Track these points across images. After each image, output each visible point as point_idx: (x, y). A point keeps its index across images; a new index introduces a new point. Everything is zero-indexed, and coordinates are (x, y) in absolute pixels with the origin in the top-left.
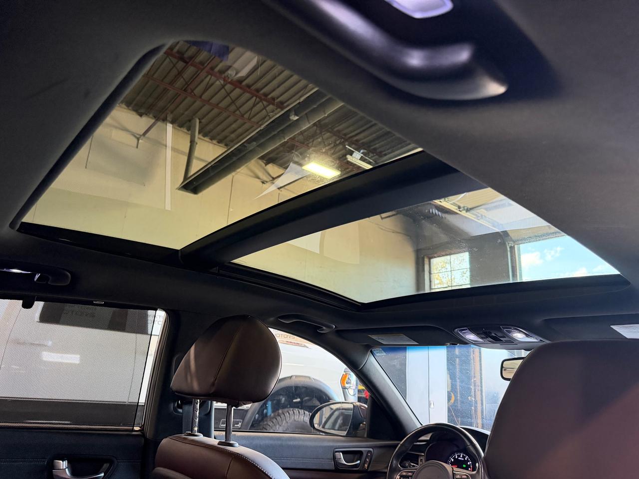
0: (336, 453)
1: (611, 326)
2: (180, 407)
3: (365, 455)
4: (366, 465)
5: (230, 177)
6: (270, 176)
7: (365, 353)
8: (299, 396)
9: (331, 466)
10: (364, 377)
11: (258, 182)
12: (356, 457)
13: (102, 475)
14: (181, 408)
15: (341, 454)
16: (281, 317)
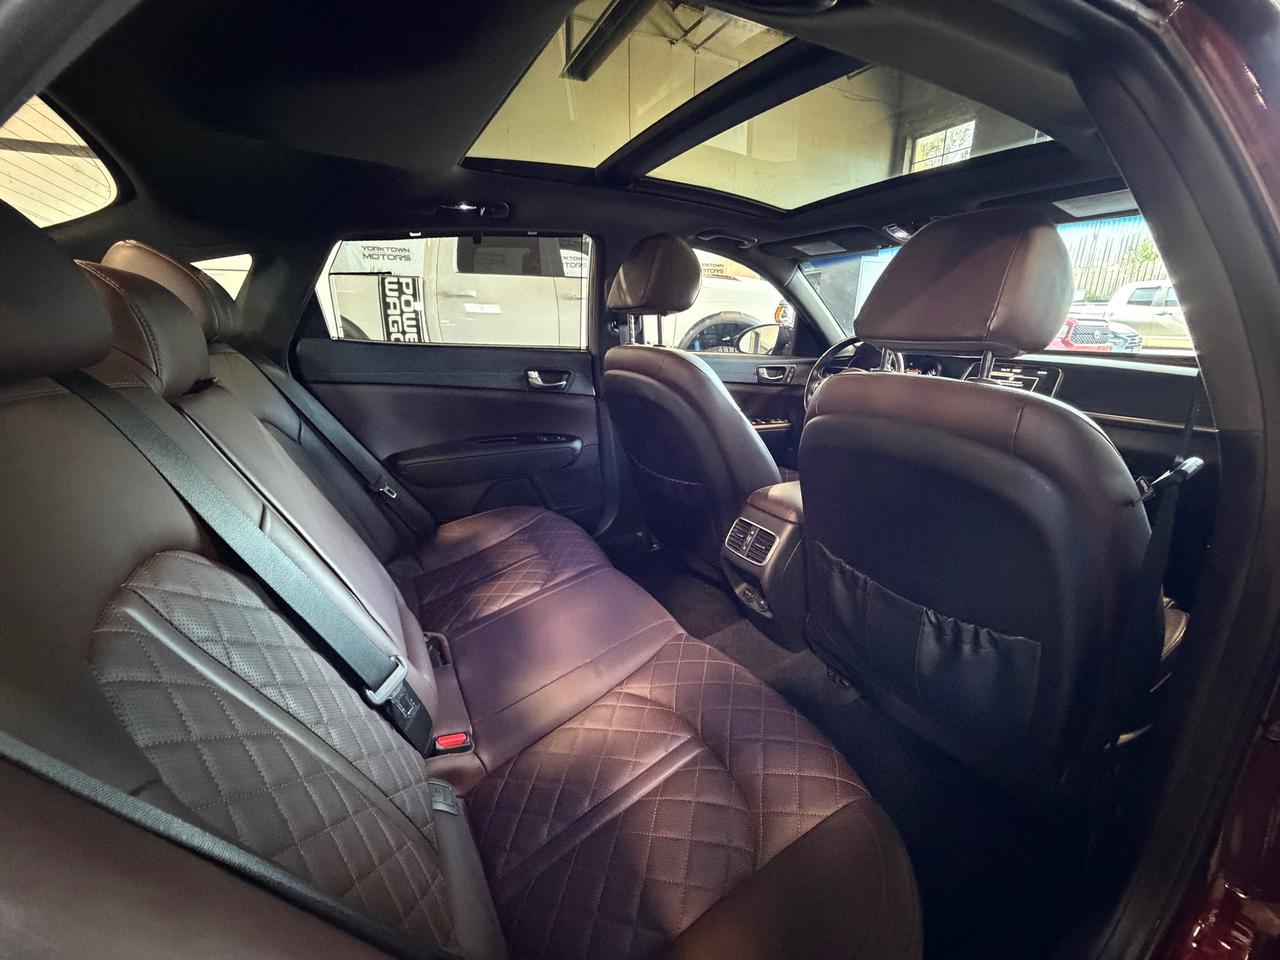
0: (760, 369)
1: (1055, 203)
2: (616, 327)
3: (788, 370)
4: (789, 380)
5: (625, 42)
6: (682, 28)
7: (791, 270)
8: (729, 334)
9: (755, 379)
10: (790, 295)
11: (663, 43)
12: (779, 372)
13: (565, 383)
14: (618, 328)
15: (765, 369)
16: (700, 234)
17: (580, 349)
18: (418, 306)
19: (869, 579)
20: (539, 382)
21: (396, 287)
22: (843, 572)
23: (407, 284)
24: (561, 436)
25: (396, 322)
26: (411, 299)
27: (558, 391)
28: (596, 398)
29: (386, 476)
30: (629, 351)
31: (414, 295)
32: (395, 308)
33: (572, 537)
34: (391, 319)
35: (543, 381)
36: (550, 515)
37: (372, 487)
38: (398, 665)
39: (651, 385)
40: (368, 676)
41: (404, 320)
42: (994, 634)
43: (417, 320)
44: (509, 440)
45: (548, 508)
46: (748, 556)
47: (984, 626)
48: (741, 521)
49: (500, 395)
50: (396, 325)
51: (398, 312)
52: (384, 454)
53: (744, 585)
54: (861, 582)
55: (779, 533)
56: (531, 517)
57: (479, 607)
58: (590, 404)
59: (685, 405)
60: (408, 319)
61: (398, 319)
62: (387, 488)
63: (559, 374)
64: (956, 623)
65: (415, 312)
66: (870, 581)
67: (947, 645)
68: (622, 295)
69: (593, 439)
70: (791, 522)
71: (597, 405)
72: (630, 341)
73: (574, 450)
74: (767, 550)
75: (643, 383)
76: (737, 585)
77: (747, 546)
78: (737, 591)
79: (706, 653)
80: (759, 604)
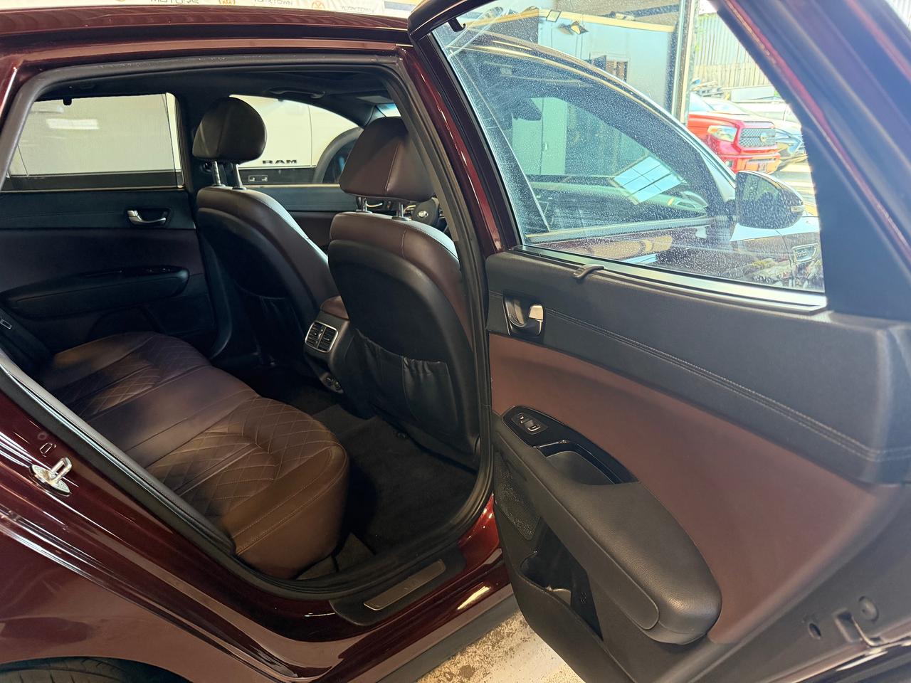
2: (208, 168)
7: (368, 112)
13: (164, 219)
17: (177, 188)
20: (139, 219)
22: (368, 344)
24: (167, 267)
27: (159, 227)
28: (198, 231)
30: (214, 192)
35: (143, 219)
36: (158, 336)
39: (232, 221)
42: (429, 363)
44: (115, 274)
45: (160, 331)
46: (319, 348)
47: (425, 360)
48: (315, 323)
53: (326, 374)
54: (377, 350)
55: (339, 329)
57: (101, 405)
58: (193, 238)
63: (159, 212)
64: (415, 361)
66: (380, 347)
67: (415, 377)
68: (202, 147)
69: (198, 268)
70: (346, 319)
71: (199, 238)
72: (216, 183)
73: (180, 280)
74: (331, 341)
75: (227, 219)
76: (322, 374)
77: (318, 341)
78: (321, 379)
79: (269, 403)
80: (336, 386)
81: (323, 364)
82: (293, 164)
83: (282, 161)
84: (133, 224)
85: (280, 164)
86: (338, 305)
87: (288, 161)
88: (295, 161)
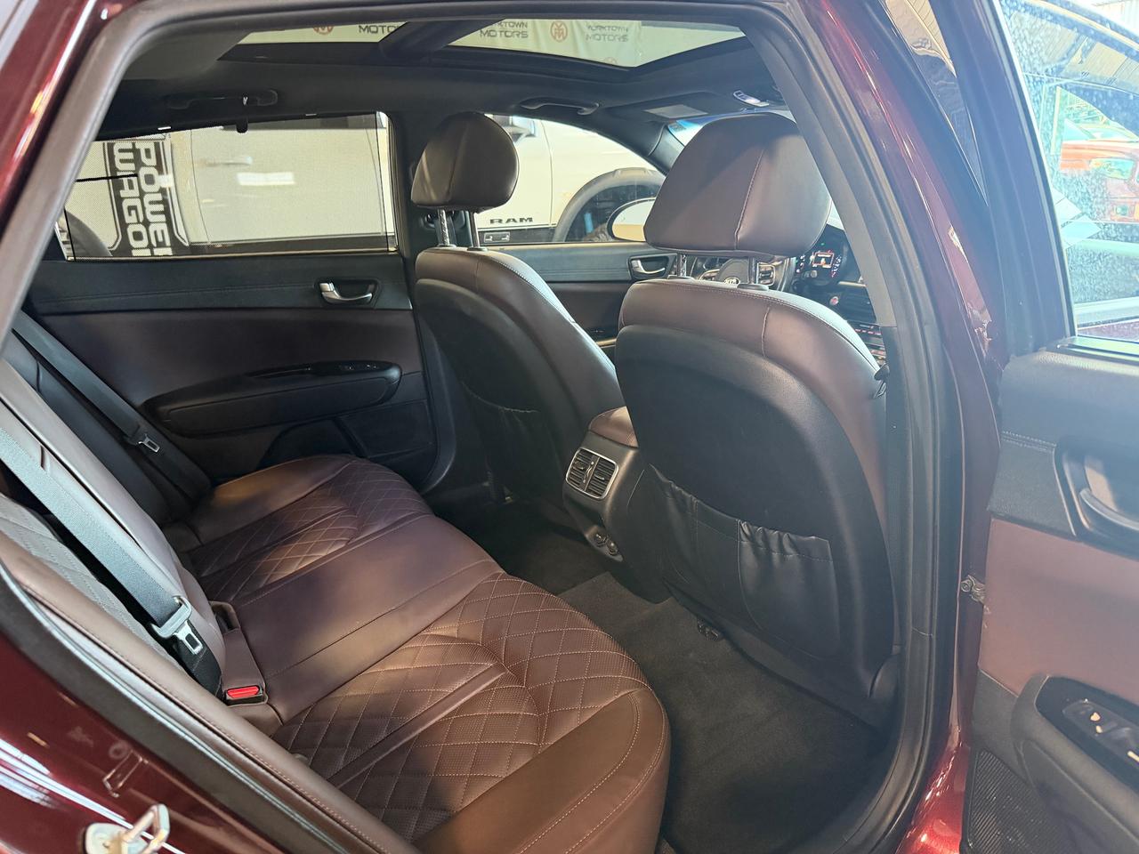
0: (633, 262)
2: (431, 221)
3: (671, 261)
7: (656, 134)
9: (628, 276)
10: (659, 165)
12: (660, 264)
13: (370, 295)
14: (432, 223)
15: (639, 262)
16: (524, 103)
17: (388, 251)
18: (165, 181)
19: (694, 498)
20: (336, 296)
21: (130, 156)
22: (674, 493)
23: (147, 151)
24: (370, 362)
25: (135, 208)
26: (154, 171)
27: (362, 306)
28: (414, 312)
29: (144, 426)
30: (440, 256)
31: (159, 167)
32: (131, 187)
33: (387, 485)
34: (125, 204)
35: (341, 294)
36: (357, 462)
37: (128, 440)
38: (181, 605)
39: (467, 298)
40: (152, 610)
41: (146, 205)
42: (793, 537)
43: (164, 202)
44: (303, 373)
45: (360, 455)
46: (589, 490)
47: (785, 532)
48: (582, 450)
49: (285, 315)
50: (133, 212)
51: (136, 192)
52: (139, 400)
53: (594, 529)
54: (688, 502)
55: (620, 462)
56: (332, 468)
57: (271, 573)
58: (409, 322)
59: (508, 321)
60: (151, 203)
61: (137, 203)
62: (147, 440)
63: (363, 285)
64: (763, 530)
65: (162, 191)
66: (695, 500)
67: (764, 558)
68: (426, 188)
69: (414, 365)
70: (632, 448)
71: (416, 322)
72: (444, 242)
73: (389, 381)
74: (607, 481)
75: (458, 294)
76: (587, 529)
77: (587, 479)
78: (587, 536)
79: (519, 587)
80: (610, 547)
81: (594, 516)
82: (528, 223)
83: (514, 220)
84: (326, 302)
85: (512, 224)
86: (619, 424)
87: (521, 220)
88: (531, 220)
